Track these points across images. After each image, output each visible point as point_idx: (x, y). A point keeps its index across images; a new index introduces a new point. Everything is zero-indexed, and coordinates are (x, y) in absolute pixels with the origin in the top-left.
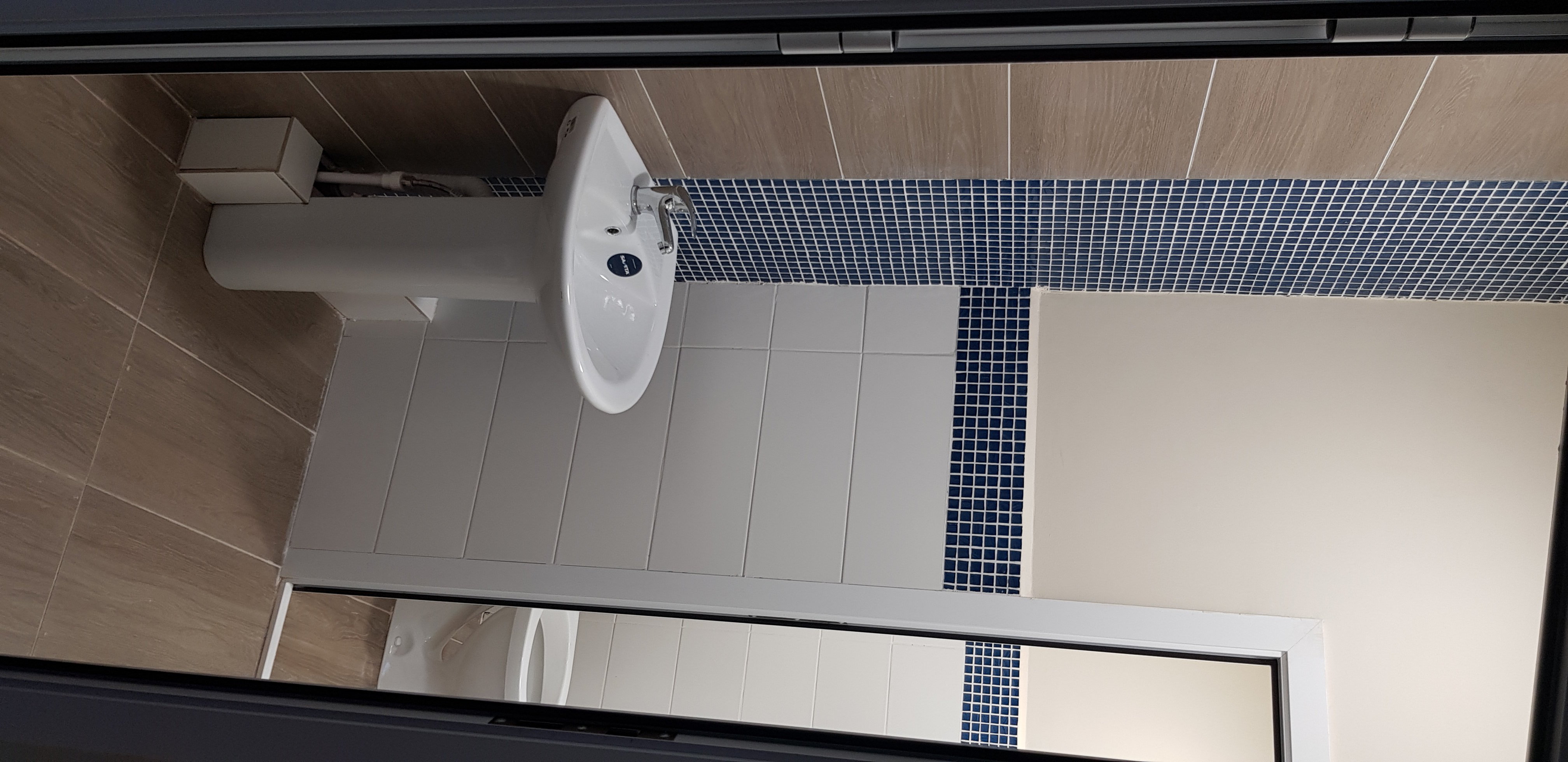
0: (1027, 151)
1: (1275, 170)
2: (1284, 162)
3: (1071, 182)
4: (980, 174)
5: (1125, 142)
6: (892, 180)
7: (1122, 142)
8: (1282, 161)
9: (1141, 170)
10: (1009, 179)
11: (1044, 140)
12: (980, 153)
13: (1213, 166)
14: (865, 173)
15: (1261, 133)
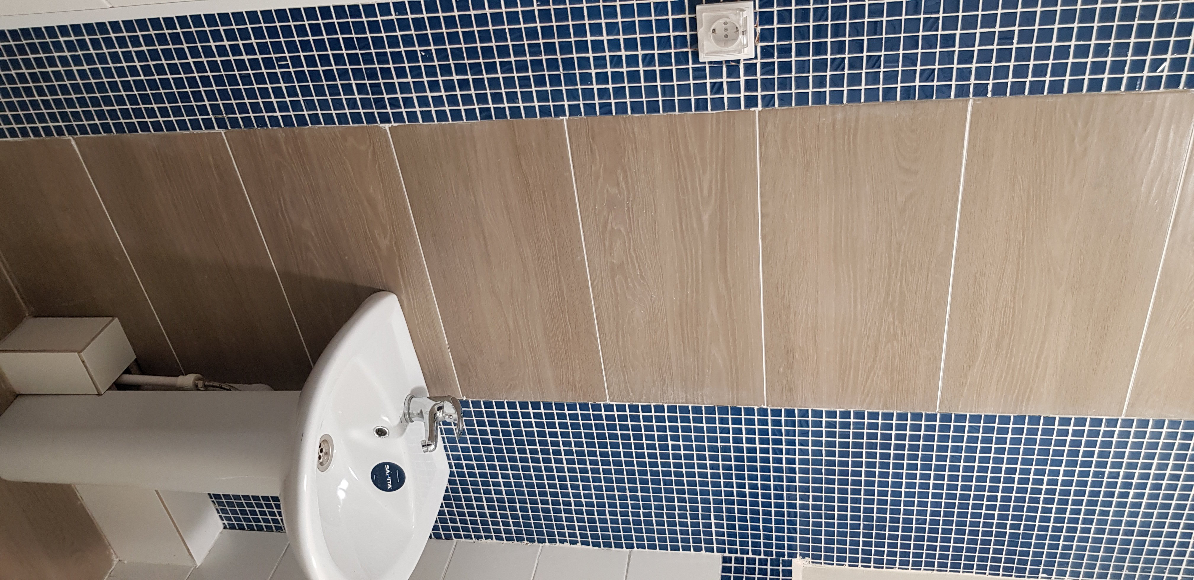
0: (781, 370)
1: (1022, 402)
2: (1030, 391)
3: (826, 411)
4: (738, 401)
5: (875, 359)
6: (654, 404)
7: (872, 360)
8: (1029, 390)
9: (892, 398)
10: (765, 407)
11: (797, 356)
12: (737, 370)
13: (962, 395)
14: (629, 394)
15: (1005, 352)
